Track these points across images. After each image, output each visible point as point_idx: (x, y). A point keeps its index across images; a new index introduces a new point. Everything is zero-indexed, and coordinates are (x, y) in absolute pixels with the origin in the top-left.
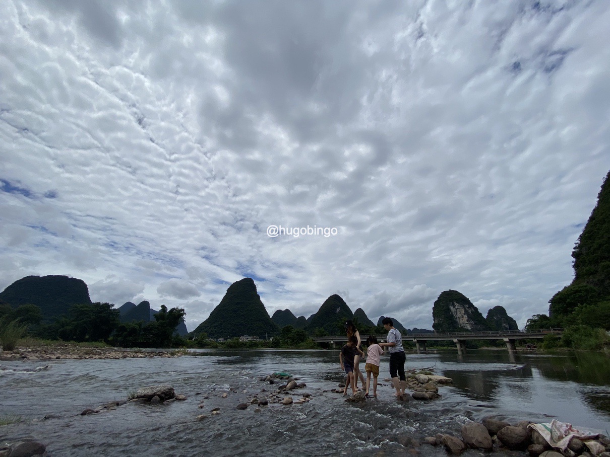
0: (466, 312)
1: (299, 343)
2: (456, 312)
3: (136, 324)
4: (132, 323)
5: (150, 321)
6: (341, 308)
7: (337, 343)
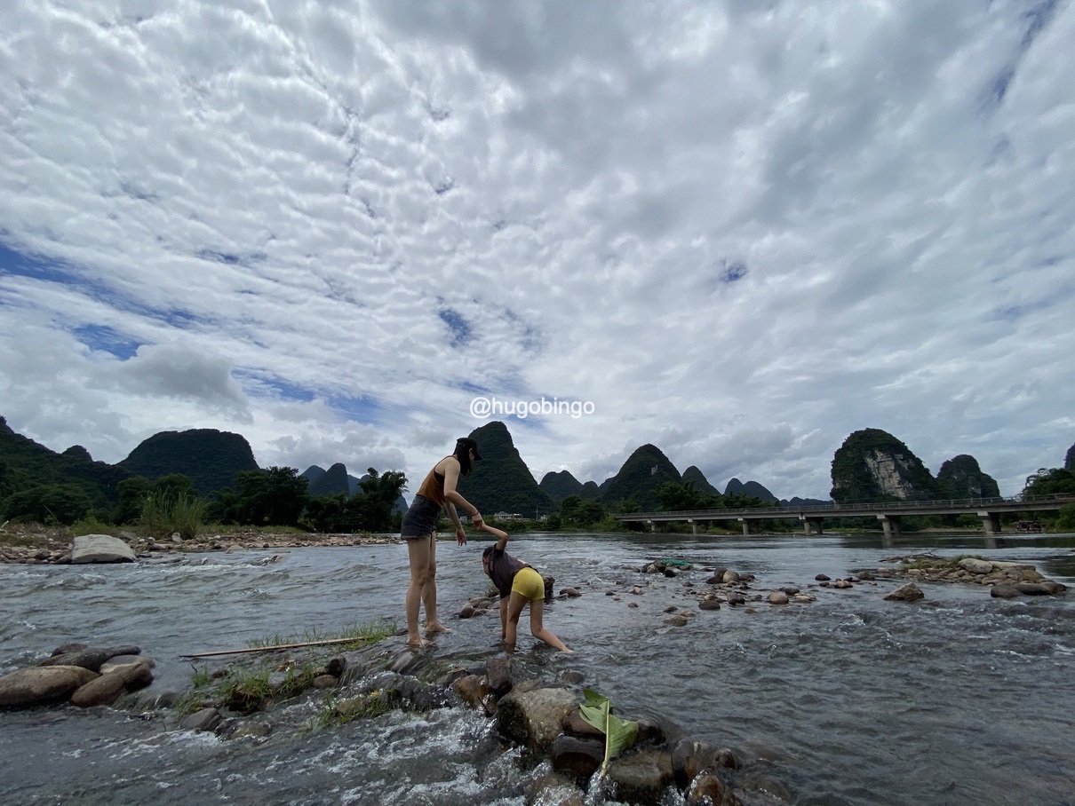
0: (898, 468)
1: (592, 523)
2: (878, 468)
3: (335, 498)
4: (328, 497)
5: (354, 492)
6: (659, 467)
7: (658, 524)
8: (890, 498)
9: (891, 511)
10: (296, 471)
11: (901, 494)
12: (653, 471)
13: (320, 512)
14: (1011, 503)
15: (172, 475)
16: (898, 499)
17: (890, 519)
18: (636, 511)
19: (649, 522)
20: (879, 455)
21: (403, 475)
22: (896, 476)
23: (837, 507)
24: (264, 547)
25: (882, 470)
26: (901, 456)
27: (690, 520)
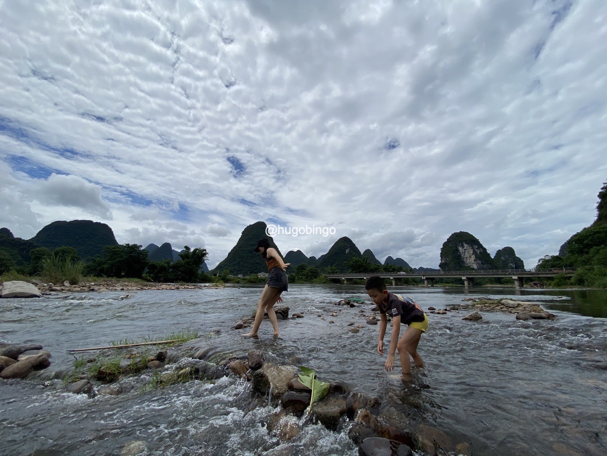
0: (474, 253)
1: (312, 279)
2: (464, 253)
3: (165, 263)
5: (176, 260)
6: (350, 249)
7: (348, 280)
8: (470, 269)
9: (470, 275)
10: (141, 246)
11: (475, 267)
12: (347, 251)
13: (156, 271)
14: (530, 273)
15: (63, 247)
16: (473, 269)
17: (469, 279)
18: (336, 273)
19: (343, 279)
20: (466, 245)
21: (205, 250)
22: (473, 257)
23: (442, 273)
24: (121, 290)
25: (466, 254)
26: (476, 247)
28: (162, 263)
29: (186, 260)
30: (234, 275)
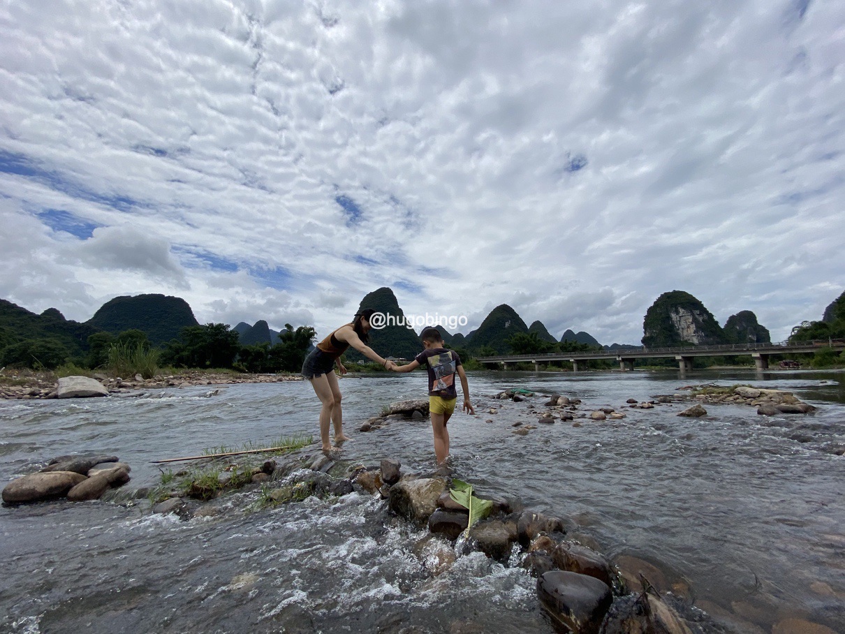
0: (695, 321)
2: (679, 321)
3: (261, 347)
4: (256, 346)
5: (274, 343)
6: (511, 323)
7: (509, 364)
8: (686, 344)
9: (687, 353)
10: (229, 326)
11: (696, 341)
12: (507, 325)
13: (250, 358)
14: (779, 348)
15: (130, 331)
16: (693, 344)
17: (686, 359)
18: (493, 355)
19: (503, 363)
20: (681, 311)
21: (313, 329)
22: (693, 327)
23: (646, 351)
24: (208, 384)
25: (682, 322)
26: (698, 312)
27: (533, 361)
28: (258, 348)
29: (288, 343)
30: (353, 361)
